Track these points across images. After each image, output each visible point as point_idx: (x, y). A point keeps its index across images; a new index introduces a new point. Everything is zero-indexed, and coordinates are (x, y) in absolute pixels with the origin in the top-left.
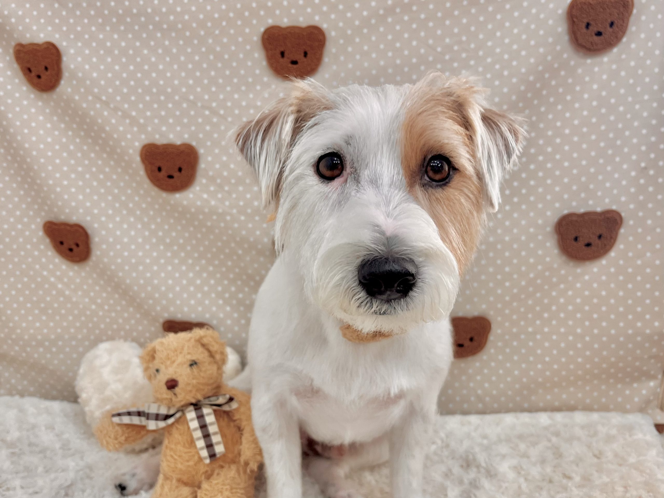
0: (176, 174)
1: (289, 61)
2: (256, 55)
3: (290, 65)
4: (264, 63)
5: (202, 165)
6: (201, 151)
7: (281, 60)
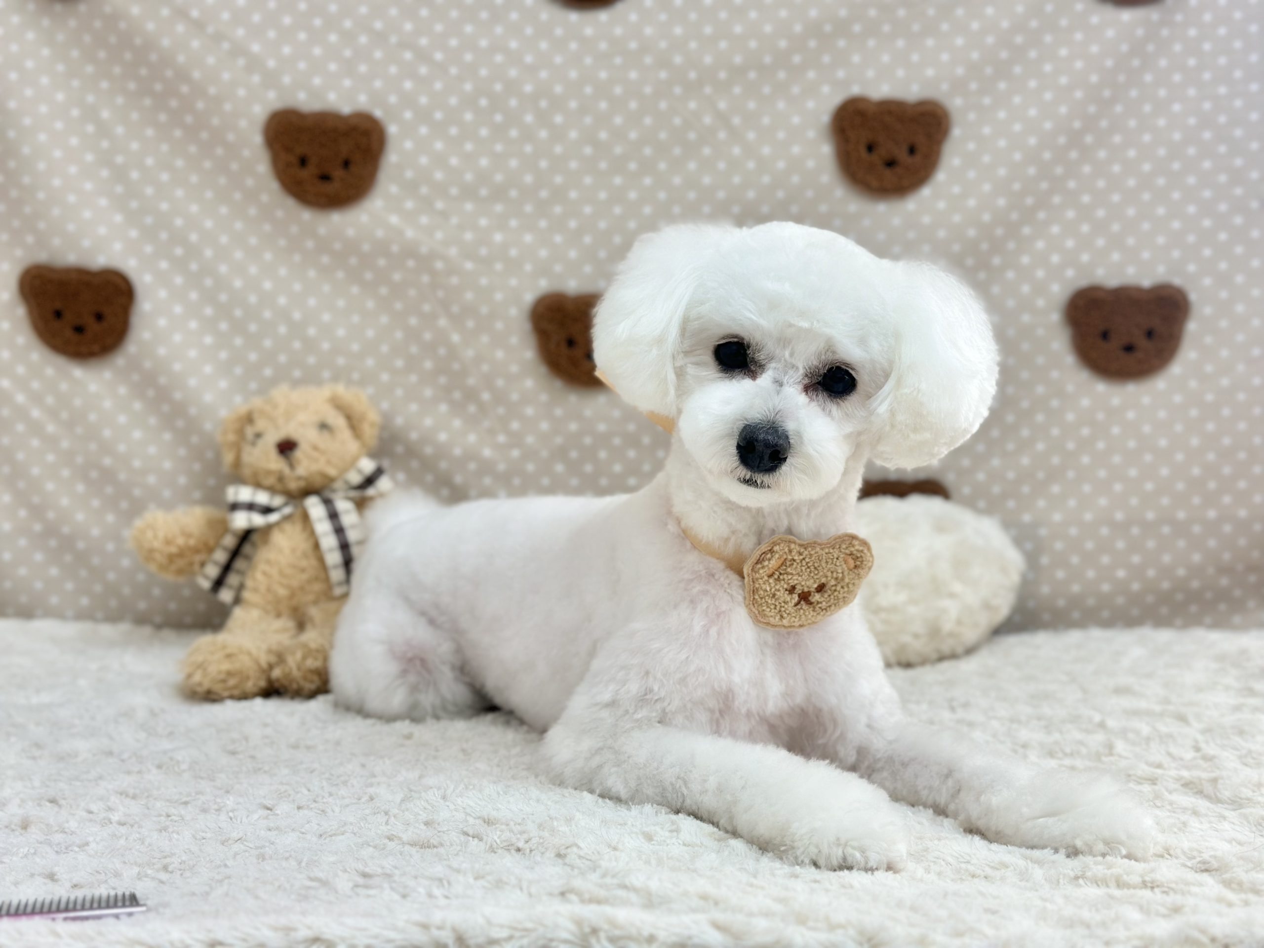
0: (338, 173)
5: (392, 158)
6: (392, 130)
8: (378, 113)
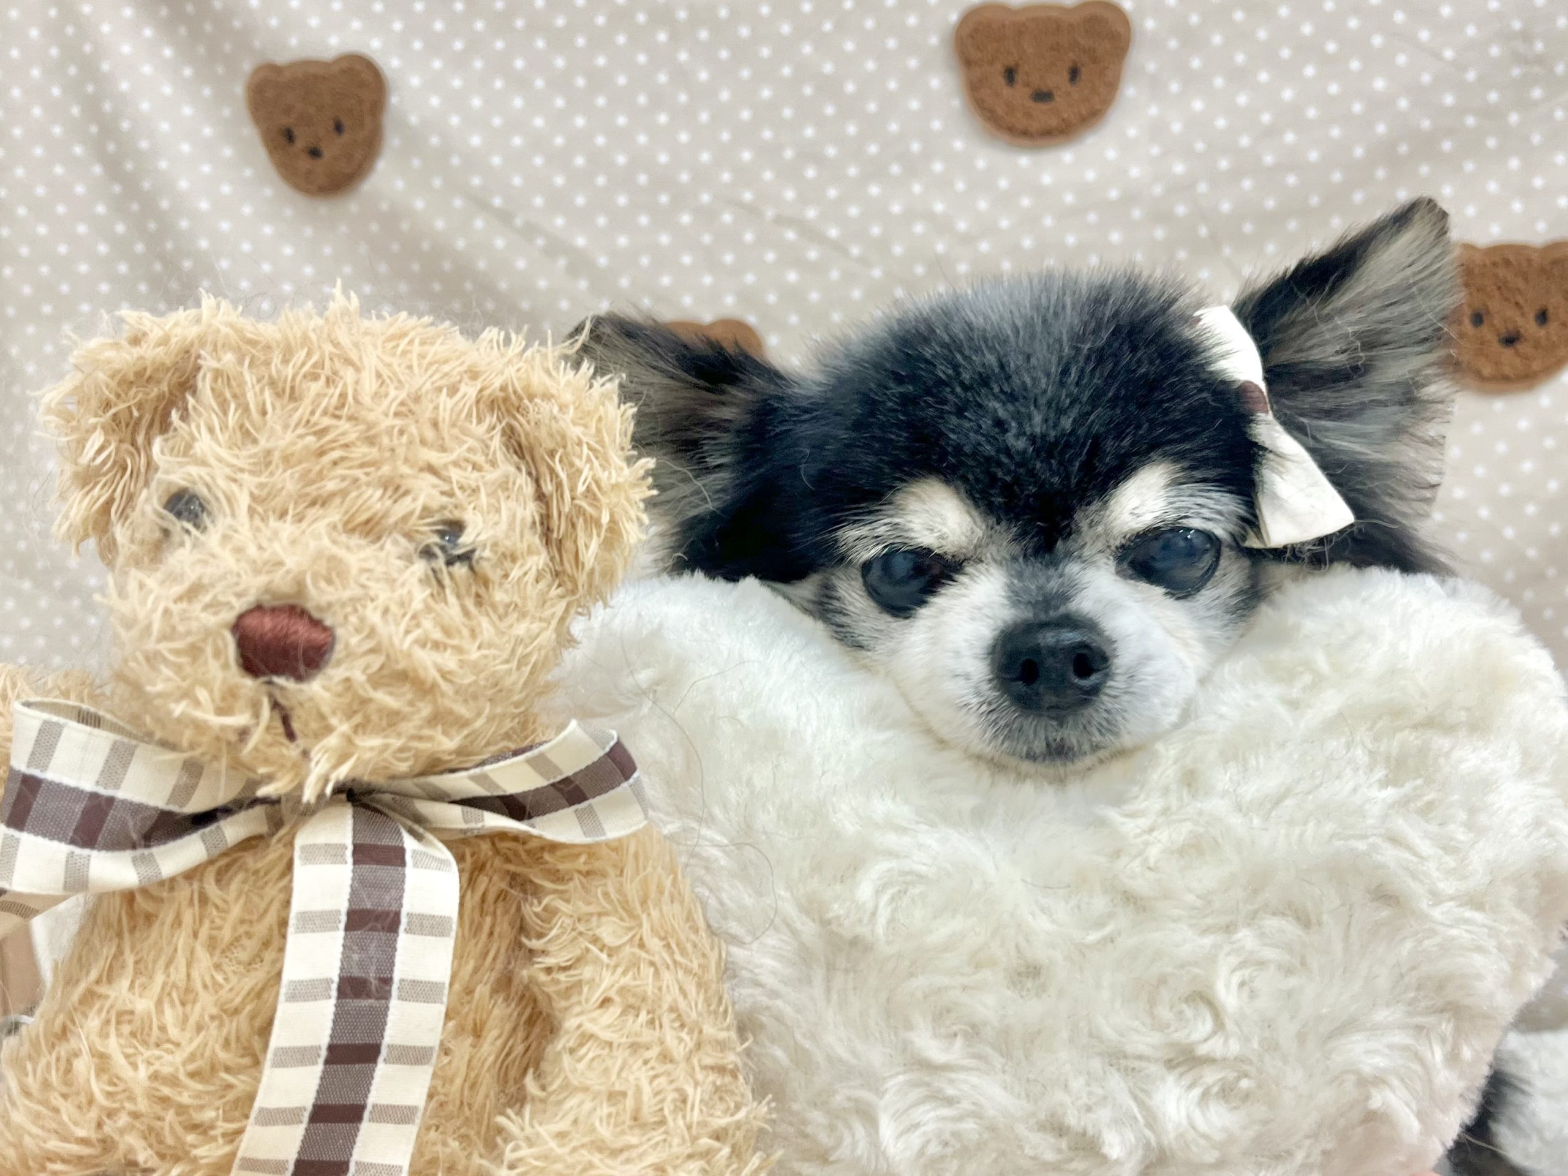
2: (935, 83)
4: (957, 102)
6: (772, 340)
7: (1006, 91)
8: (751, 320)
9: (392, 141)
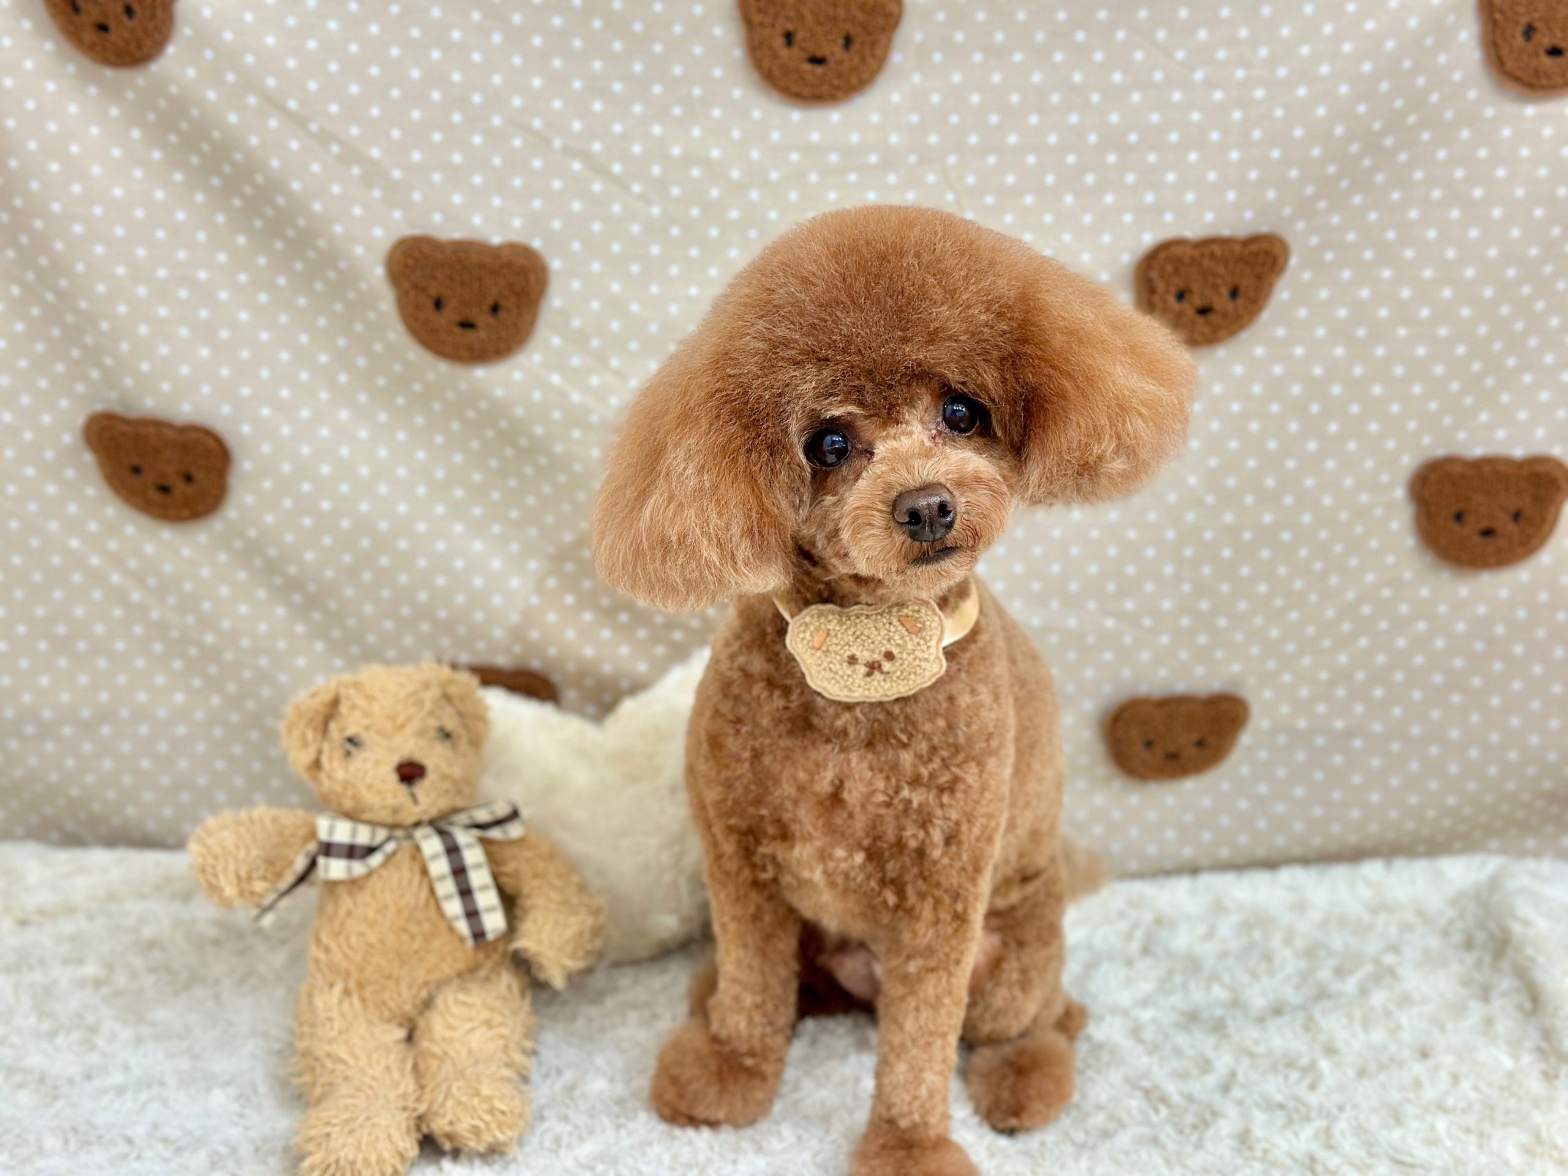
0: (484, 320)
1: (805, 55)
3: (807, 67)
9: (184, 31)
